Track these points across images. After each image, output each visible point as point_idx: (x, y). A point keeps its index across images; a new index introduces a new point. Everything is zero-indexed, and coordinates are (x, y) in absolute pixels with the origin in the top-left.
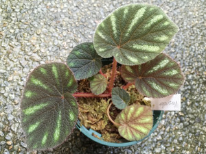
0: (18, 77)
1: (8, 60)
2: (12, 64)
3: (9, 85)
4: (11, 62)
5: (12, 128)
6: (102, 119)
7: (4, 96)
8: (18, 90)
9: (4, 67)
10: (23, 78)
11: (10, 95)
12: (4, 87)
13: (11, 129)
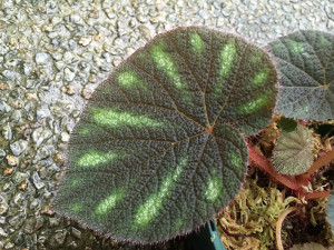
0: (99, 47)
1: (99, 8)
2: (102, 18)
3: (76, 51)
4: (102, 14)
5: (35, 134)
6: (256, 235)
7: (55, 65)
8: (87, 70)
9: (85, 14)
10: (107, 55)
11: (67, 71)
12: (65, 50)
13: (31, 134)
